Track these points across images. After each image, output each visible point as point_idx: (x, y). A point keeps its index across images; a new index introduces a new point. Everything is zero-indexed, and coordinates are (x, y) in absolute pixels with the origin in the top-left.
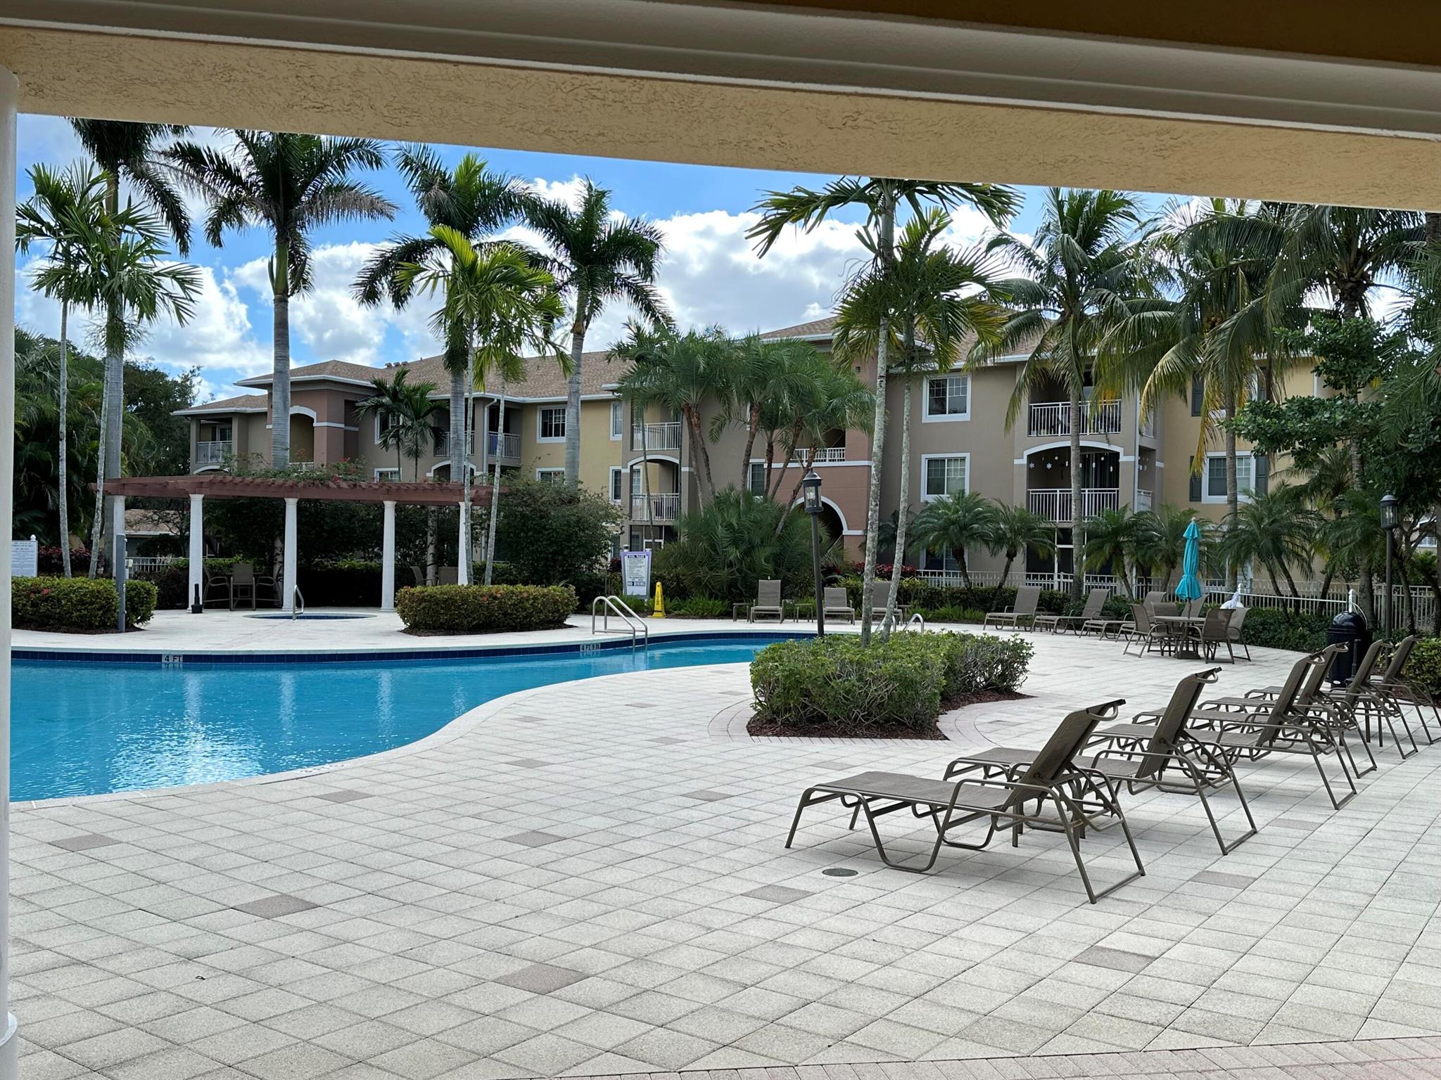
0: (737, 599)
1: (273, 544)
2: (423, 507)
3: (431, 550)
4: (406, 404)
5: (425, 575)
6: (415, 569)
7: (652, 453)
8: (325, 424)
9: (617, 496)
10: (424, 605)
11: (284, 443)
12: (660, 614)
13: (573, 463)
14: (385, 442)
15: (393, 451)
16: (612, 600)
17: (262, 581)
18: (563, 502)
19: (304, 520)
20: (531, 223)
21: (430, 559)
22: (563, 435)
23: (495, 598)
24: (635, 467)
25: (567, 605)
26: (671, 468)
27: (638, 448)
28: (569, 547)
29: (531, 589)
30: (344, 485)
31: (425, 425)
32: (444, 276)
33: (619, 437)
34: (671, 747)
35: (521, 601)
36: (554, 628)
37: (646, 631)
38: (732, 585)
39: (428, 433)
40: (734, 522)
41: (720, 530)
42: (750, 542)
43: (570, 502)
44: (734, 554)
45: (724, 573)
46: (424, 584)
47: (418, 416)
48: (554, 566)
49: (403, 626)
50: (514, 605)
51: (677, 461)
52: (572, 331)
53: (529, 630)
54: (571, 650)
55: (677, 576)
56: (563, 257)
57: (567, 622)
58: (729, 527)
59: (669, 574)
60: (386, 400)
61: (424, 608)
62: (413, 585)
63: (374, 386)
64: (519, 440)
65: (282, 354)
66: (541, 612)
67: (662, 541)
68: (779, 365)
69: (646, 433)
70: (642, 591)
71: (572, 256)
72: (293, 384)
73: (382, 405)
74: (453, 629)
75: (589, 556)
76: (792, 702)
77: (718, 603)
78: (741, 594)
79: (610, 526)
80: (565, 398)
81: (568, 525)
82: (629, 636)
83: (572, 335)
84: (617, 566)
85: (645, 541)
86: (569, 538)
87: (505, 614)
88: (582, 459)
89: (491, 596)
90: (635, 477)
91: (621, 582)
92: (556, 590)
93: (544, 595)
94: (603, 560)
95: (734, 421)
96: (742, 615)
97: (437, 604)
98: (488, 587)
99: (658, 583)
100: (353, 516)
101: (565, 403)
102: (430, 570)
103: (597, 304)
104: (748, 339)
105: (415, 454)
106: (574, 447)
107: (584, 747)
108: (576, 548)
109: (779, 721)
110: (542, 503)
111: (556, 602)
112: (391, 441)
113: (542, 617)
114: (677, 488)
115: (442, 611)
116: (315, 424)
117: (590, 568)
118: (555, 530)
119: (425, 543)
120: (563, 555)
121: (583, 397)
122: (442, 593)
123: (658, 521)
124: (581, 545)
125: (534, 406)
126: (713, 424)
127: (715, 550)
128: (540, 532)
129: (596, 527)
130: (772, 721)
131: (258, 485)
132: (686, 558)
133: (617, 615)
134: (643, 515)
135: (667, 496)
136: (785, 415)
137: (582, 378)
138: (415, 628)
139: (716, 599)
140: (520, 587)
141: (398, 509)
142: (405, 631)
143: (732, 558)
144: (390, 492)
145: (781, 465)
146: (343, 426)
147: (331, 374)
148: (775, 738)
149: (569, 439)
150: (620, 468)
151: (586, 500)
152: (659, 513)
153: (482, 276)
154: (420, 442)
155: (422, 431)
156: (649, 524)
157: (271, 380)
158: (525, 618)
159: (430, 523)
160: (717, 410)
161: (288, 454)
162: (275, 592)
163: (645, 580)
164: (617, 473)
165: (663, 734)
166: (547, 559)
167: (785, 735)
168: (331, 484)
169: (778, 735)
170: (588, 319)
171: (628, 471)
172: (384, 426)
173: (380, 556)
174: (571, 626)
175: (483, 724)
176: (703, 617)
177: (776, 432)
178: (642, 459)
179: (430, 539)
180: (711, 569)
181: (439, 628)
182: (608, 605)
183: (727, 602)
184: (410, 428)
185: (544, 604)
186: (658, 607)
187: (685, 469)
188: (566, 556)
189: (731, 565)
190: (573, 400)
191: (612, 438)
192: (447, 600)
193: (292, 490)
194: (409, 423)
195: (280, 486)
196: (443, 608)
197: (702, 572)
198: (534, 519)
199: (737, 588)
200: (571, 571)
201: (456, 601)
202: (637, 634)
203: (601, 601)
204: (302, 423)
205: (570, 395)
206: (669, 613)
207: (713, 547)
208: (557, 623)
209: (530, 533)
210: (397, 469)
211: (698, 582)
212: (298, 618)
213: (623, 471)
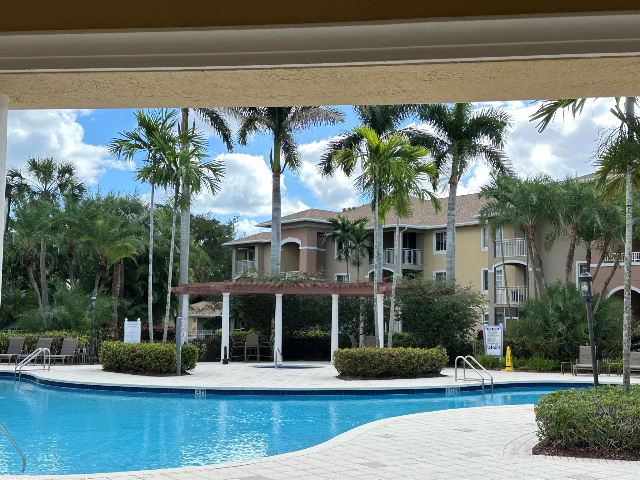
0: (566, 359)
1: (270, 321)
2: (357, 298)
3: (362, 325)
4: (352, 233)
5: (358, 341)
6: (352, 337)
7: (508, 258)
8: (306, 247)
9: (486, 288)
10: (348, 360)
11: (277, 261)
12: (510, 369)
13: (451, 267)
14: (339, 257)
15: (344, 263)
16: (469, 359)
17: (263, 344)
18: (443, 293)
19: (287, 307)
20: (421, 118)
21: (361, 331)
22: (445, 249)
23: (393, 356)
24: (497, 269)
25: (441, 361)
26: (521, 268)
27: (499, 256)
28: (447, 323)
29: (418, 351)
30: (309, 285)
31: (363, 246)
32: (361, 156)
33: (486, 249)
34: (472, 459)
35: (410, 358)
36: (432, 377)
37: (492, 380)
38: (561, 349)
39: (365, 251)
40: (561, 305)
41: (551, 311)
42: (574, 318)
43: (448, 293)
44: (562, 327)
45: (555, 340)
46: (358, 346)
47: (359, 240)
48: (438, 335)
49: (337, 374)
50: (405, 361)
51: (525, 264)
52: (449, 182)
53: (416, 378)
54: (440, 391)
55: (523, 343)
56: (444, 137)
57: (442, 373)
58: (557, 309)
59: (517, 341)
60: (339, 232)
61: (348, 362)
62: (350, 347)
63: (331, 223)
64: (422, 253)
65: (276, 207)
66: (423, 365)
67: (517, 318)
68: (589, 197)
69: (504, 246)
70: (498, 352)
71: (449, 136)
72: (283, 225)
73: (337, 235)
74: (366, 376)
75: (461, 329)
76: (562, 432)
77: (551, 361)
78: (568, 355)
79: (476, 309)
80: (445, 225)
81: (447, 307)
82: (479, 383)
83: (449, 185)
84: (481, 335)
85: (506, 318)
86: (447, 317)
87: (399, 367)
88: (457, 264)
89: (390, 355)
90: (498, 275)
91: (483, 346)
92: (433, 352)
93: (425, 355)
94: (471, 331)
95: (562, 236)
96: (568, 370)
97: (356, 360)
98: (390, 349)
99: (508, 347)
100: (316, 304)
101: (446, 228)
102: (362, 338)
103: (464, 164)
104: (568, 181)
105: (357, 264)
106: (452, 257)
107: (414, 456)
108: (452, 323)
109: (554, 444)
110: (430, 294)
111: (433, 359)
112: (343, 257)
113: (424, 369)
114: (526, 281)
115: (359, 365)
116: (300, 248)
117: (462, 337)
118: (437, 311)
119: (358, 320)
120: (443, 328)
121: (457, 224)
122: (359, 353)
123: (513, 304)
124: (455, 321)
125: (431, 231)
126: (547, 238)
127: (548, 325)
128: (429, 313)
129: (465, 309)
130: (549, 445)
131: (260, 286)
132: (528, 330)
133: (471, 368)
134: (502, 301)
135: (520, 289)
136: (599, 231)
137: (455, 212)
138: (344, 375)
139: (550, 358)
140: (410, 349)
141: (341, 299)
142: (339, 377)
143: (560, 330)
144: (335, 289)
145: (596, 265)
146: (316, 248)
147: (309, 217)
148: (551, 457)
149: (448, 252)
150: (487, 269)
151: (458, 292)
152: (515, 299)
153: (384, 153)
154: (360, 257)
155: (362, 250)
156: (507, 306)
157: (270, 223)
158: (412, 370)
159: (361, 308)
160: (549, 229)
161: (279, 267)
162: (271, 351)
163: (499, 345)
164: (486, 273)
165: (471, 450)
166: (434, 331)
167: (558, 455)
168: (301, 285)
169: (553, 455)
170: (460, 173)
171: (493, 271)
172: (340, 247)
173: (330, 329)
174: (445, 376)
175: (357, 438)
176: (540, 371)
177: (593, 242)
178: (502, 263)
179: (361, 318)
180: (546, 338)
181: (357, 375)
182: (465, 362)
183: (558, 361)
184: (354, 248)
185: (425, 361)
186: (509, 363)
187: (530, 269)
188: (445, 328)
189: (560, 335)
190: (451, 227)
191: (482, 250)
192: (362, 357)
193: (279, 288)
194: (354, 245)
195: (273, 287)
196: (359, 363)
197: (540, 340)
198: (424, 305)
199: (565, 351)
200: (449, 338)
201: (368, 358)
202: (485, 382)
203: (460, 360)
204: (293, 247)
205: (448, 223)
206: (516, 368)
207: (546, 322)
208: (435, 373)
209: (422, 314)
210: (346, 274)
211: (537, 346)
212: (279, 367)
213: (489, 271)
